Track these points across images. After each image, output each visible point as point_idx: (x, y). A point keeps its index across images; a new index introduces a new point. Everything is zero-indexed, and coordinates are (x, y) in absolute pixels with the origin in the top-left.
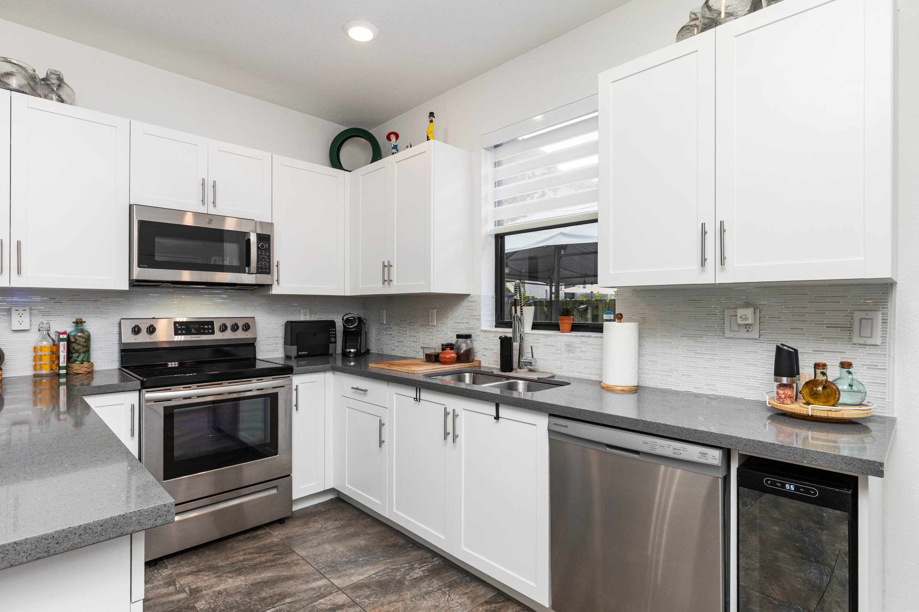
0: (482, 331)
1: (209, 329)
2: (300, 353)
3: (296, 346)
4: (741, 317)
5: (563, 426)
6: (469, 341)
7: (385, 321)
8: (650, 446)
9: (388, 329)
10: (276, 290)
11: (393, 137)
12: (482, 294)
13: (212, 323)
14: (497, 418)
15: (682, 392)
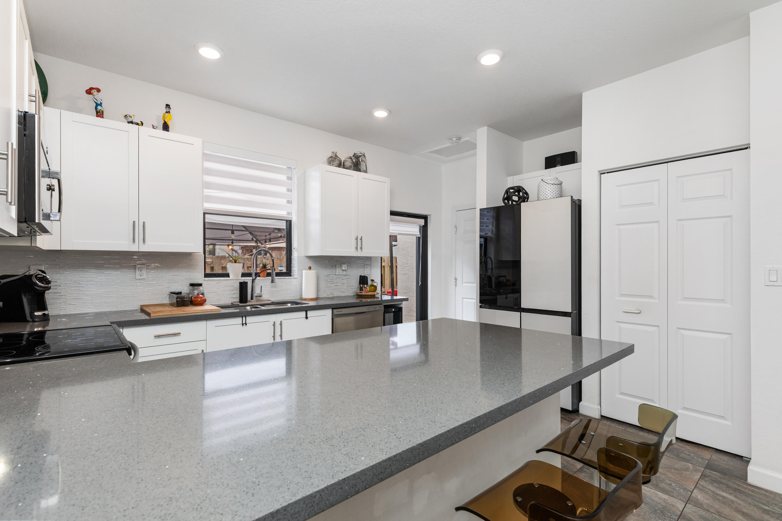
0: (205, 280)
4: (344, 267)
5: (340, 311)
6: (201, 288)
8: (368, 309)
14: (307, 318)
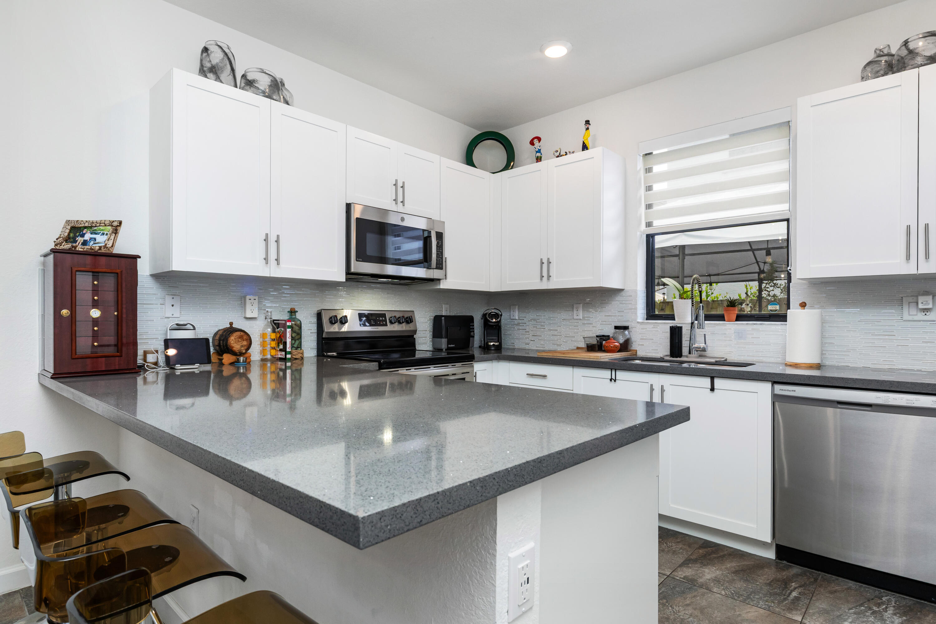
0: (638, 323)
1: (382, 321)
2: (449, 346)
3: (446, 339)
4: (922, 303)
5: (790, 391)
6: (627, 332)
7: (517, 317)
8: (883, 400)
9: (521, 324)
10: (444, 285)
11: (536, 141)
12: (638, 289)
13: (384, 315)
14: (712, 389)
15: (860, 368)
